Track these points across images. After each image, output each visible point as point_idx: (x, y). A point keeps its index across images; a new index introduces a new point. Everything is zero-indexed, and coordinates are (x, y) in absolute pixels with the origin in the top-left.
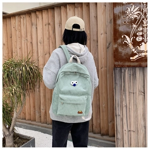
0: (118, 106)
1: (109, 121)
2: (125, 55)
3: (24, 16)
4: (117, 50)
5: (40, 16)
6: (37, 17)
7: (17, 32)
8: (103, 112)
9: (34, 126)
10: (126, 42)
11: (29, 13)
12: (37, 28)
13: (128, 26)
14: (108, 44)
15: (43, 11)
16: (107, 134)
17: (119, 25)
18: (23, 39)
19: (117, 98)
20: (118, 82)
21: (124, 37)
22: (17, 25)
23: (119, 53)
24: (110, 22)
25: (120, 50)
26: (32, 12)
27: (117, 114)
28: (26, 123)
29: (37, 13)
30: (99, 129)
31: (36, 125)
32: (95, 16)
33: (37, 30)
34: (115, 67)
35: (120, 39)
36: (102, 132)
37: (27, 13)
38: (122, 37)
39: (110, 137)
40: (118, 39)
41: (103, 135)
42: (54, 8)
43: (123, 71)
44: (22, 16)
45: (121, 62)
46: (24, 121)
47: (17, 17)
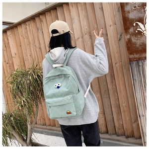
0: (141, 105)
1: (133, 121)
2: (140, 45)
3: (29, 22)
4: (129, 41)
5: (44, 20)
6: (41, 21)
7: (25, 40)
8: (124, 111)
9: (55, 132)
10: (140, 30)
11: (33, 18)
12: (43, 32)
13: (139, 11)
14: (119, 36)
15: (46, 13)
16: (133, 136)
17: (129, 12)
18: (31, 45)
19: (138, 96)
20: (136, 77)
21: (137, 24)
22: (24, 32)
23: (133, 44)
24: (118, 11)
25: (133, 40)
26: (36, 17)
27: (141, 114)
28: (47, 129)
29: (41, 17)
30: (123, 131)
31: (57, 130)
32: (101, 7)
33: (43, 34)
34: (131, 61)
35: (132, 28)
36: (126, 134)
37: (32, 19)
38: (134, 25)
39: (137, 139)
40: (129, 29)
41: (127, 137)
42: (56, 8)
43: (141, 64)
44: (27, 23)
45: (137, 54)
46: (45, 127)
47: (23, 25)
